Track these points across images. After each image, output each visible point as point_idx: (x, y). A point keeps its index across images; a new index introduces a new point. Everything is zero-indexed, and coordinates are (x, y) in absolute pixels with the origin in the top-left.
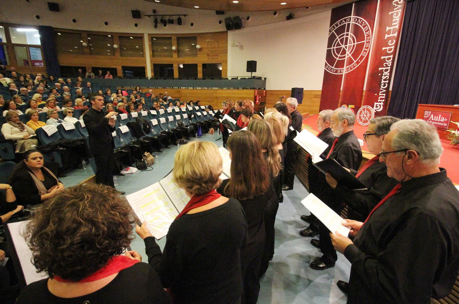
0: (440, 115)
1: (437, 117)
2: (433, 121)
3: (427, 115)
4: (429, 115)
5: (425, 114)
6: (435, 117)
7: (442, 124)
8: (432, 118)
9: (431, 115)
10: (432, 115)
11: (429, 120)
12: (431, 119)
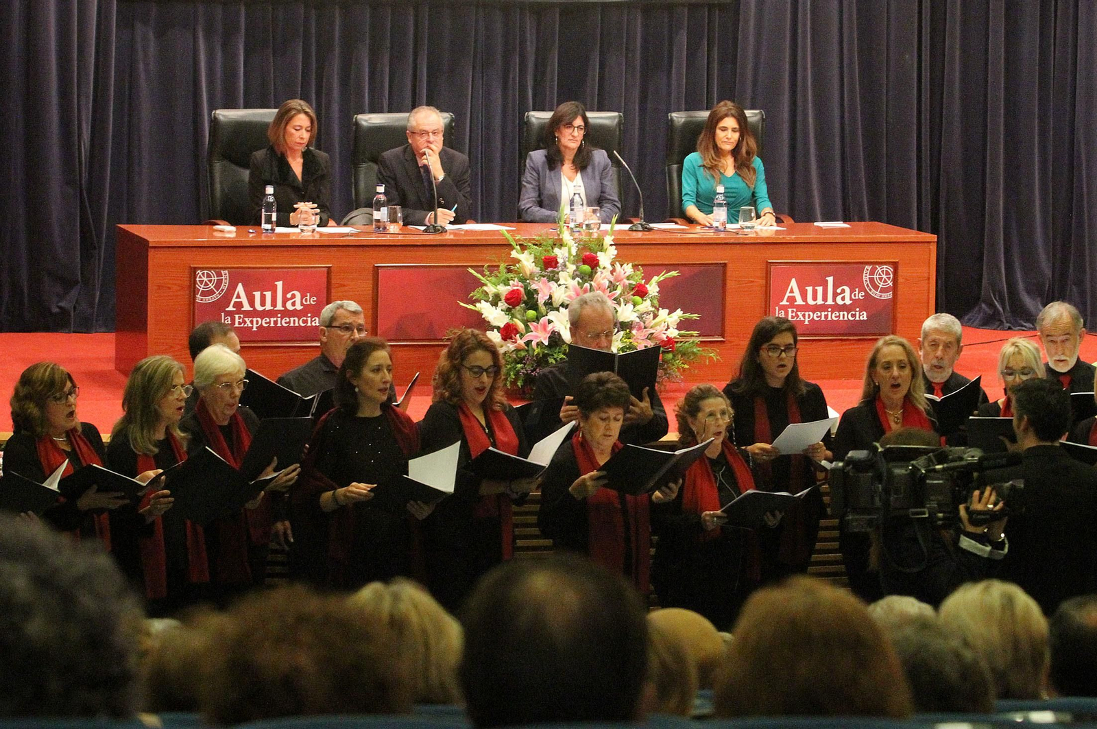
0: (279, 284)
1: (268, 295)
2: (248, 314)
3: (211, 293)
4: (225, 286)
5: (201, 288)
6: (257, 295)
7: (295, 322)
8: (244, 299)
9: (233, 287)
10: (240, 289)
11: (231, 314)
12: (239, 305)
